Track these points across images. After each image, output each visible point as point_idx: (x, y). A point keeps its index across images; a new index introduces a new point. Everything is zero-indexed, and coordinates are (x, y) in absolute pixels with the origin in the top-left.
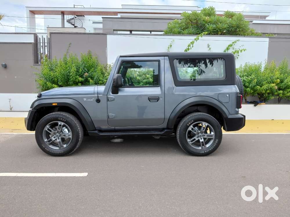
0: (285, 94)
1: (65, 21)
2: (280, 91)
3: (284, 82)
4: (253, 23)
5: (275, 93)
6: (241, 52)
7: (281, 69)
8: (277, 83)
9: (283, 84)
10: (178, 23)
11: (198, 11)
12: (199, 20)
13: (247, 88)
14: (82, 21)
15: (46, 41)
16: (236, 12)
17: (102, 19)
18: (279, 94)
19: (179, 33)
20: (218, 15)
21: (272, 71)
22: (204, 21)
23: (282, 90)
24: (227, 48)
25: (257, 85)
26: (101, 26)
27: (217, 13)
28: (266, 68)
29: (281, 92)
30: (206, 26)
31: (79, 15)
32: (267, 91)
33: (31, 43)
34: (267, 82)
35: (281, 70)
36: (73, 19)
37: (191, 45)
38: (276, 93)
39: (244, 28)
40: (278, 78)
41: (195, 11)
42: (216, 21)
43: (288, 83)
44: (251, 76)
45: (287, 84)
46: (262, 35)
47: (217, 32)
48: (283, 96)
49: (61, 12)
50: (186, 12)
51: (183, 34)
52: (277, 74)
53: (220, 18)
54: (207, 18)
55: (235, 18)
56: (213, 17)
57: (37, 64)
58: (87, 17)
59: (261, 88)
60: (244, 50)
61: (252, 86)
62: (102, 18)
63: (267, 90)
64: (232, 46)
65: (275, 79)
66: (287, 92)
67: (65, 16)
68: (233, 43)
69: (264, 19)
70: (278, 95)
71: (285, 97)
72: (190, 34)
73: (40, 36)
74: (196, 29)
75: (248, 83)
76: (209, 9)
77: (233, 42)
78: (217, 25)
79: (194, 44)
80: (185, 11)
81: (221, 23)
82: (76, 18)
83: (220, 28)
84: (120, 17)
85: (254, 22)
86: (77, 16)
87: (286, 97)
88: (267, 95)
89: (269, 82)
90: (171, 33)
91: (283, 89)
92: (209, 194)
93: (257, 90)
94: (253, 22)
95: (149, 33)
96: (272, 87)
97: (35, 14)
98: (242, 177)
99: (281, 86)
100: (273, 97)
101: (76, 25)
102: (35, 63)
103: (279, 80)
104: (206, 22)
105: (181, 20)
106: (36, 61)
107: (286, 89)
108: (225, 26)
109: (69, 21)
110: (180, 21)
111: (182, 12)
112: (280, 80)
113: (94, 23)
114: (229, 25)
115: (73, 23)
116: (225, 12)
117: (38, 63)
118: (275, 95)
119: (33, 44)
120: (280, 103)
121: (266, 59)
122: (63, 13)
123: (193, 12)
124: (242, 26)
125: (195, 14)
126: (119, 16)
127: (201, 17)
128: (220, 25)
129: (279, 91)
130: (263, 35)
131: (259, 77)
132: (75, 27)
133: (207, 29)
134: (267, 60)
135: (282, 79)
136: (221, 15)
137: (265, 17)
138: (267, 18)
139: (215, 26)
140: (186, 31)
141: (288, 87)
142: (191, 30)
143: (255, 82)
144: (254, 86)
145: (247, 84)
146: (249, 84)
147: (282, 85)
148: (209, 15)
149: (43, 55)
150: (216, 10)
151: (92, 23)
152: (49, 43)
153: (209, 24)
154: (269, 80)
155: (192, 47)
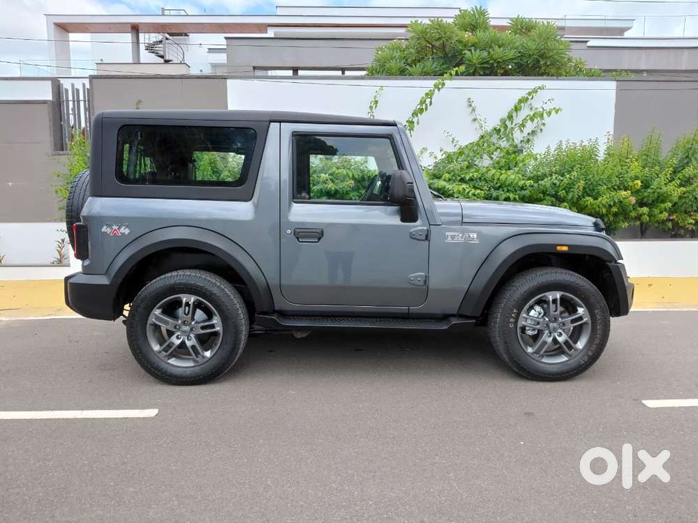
0: (655, 216)
1: (142, 47)
2: (642, 209)
3: (651, 187)
4: (588, 47)
5: (631, 214)
6: (549, 116)
7: (645, 155)
8: (635, 188)
9: (649, 190)
10: (399, 48)
11: (444, 20)
12: (447, 40)
13: (562, 202)
14: (182, 46)
15: (81, 97)
16: (538, 21)
17: (224, 42)
18: (641, 215)
19: (402, 73)
20: (495, 27)
21: (623, 161)
22: (460, 42)
23: (647, 206)
24: (516, 107)
25: (585, 194)
26: (222, 58)
27: (493, 22)
28: (609, 154)
29: (645, 210)
30: (465, 54)
31: (175, 32)
32: (612, 210)
33: (45, 102)
34: (612, 187)
35: (644, 157)
36: (161, 42)
37: (428, 101)
38: (633, 214)
39: (556, 57)
40: (637, 178)
41: (438, 18)
42: (489, 42)
43: (661, 189)
44: (569, 172)
45: (658, 190)
46: (602, 74)
47: (491, 68)
48: (650, 221)
49: (130, 26)
50: (419, 22)
51: (411, 76)
52: (635, 168)
53: (499, 35)
54: (467, 35)
55: (535, 34)
56: (480, 34)
57: (61, 152)
58: (194, 37)
59: (596, 201)
60: (557, 112)
61: (573, 197)
62: (226, 38)
63: (611, 206)
64: (529, 103)
65: (629, 180)
66: (659, 212)
67: (141, 36)
68: (529, 94)
69: (618, 37)
70: (639, 217)
71: (655, 222)
72: (425, 74)
73: (66, 84)
74: (442, 61)
75: (564, 191)
76: (474, 15)
77: (530, 91)
78: (492, 52)
79: (433, 97)
80: (416, 19)
81: (500, 47)
82: (167, 39)
83: (499, 60)
84: (273, 36)
85: (592, 43)
86: (171, 34)
87: (659, 223)
88: (611, 218)
89: (616, 188)
90: (383, 72)
91: (651, 204)
92: (437, 455)
93: (587, 206)
94: (588, 44)
95: (339, 73)
96: (622, 199)
97: (68, 32)
98: (526, 413)
99: (645, 197)
100: (626, 224)
101: (167, 58)
102: (56, 149)
103: (639, 182)
104: (465, 46)
105: (406, 42)
106: (60, 146)
107: (657, 202)
108: (511, 54)
109: (150, 48)
110: (404, 44)
111: (409, 23)
112: (642, 182)
113: (211, 50)
114: (520, 52)
115: (162, 53)
116: (511, 19)
117: (63, 150)
118: (632, 218)
119: (51, 105)
120: (645, 238)
121: (608, 132)
122: (135, 29)
123: (432, 21)
124: (551, 54)
125: (438, 25)
126: (271, 33)
127: (452, 32)
128: (498, 52)
129: (639, 209)
130: (605, 74)
131: (591, 176)
132: (167, 62)
133: (467, 62)
134: (612, 133)
135: (647, 178)
136: (502, 28)
137: (622, 31)
138: (627, 34)
139: (485, 54)
140: (418, 68)
141: (661, 198)
142: (430, 64)
143: (581, 188)
144: (579, 198)
145: (562, 193)
146: (567, 192)
147: (646, 194)
148: (473, 28)
149: (76, 129)
150: (490, 16)
151: (207, 50)
152: (89, 101)
153: (473, 51)
154: (615, 181)
155: (429, 105)
